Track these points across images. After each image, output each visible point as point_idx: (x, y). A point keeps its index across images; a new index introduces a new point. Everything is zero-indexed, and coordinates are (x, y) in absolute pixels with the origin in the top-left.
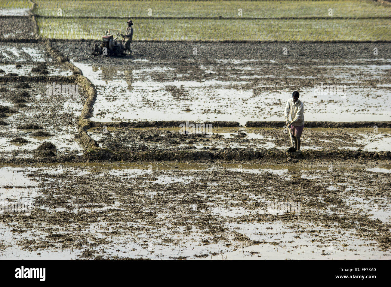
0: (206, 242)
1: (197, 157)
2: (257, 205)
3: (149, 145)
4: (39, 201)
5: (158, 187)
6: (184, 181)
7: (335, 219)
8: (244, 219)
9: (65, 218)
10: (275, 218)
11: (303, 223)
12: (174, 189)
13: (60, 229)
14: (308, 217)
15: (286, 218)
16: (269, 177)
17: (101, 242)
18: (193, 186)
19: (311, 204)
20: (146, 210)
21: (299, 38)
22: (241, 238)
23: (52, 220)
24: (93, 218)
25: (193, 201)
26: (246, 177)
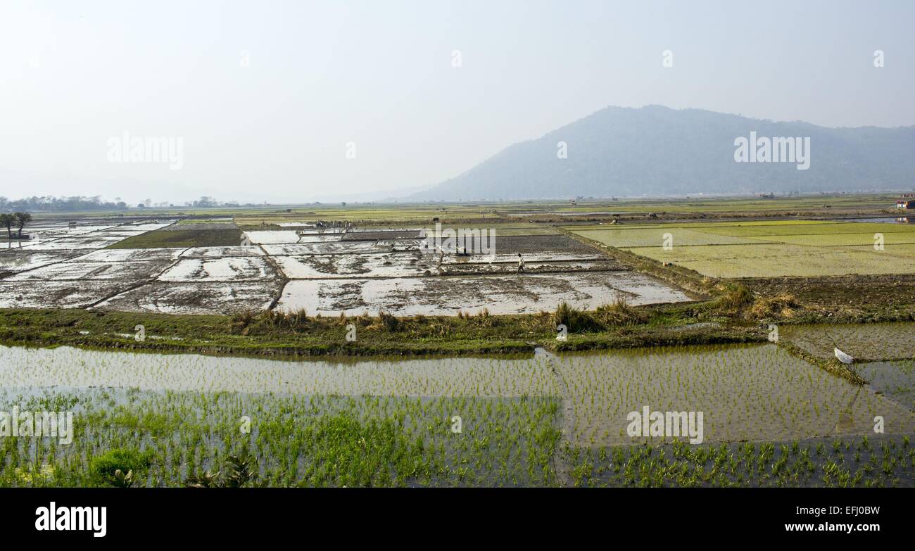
0: (479, 302)
1: (476, 274)
2: (495, 289)
3: (460, 271)
4: (425, 289)
5: (463, 284)
6: (472, 282)
7: (520, 293)
8: (491, 294)
9: (433, 295)
10: (500, 293)
11: (510, 295)
12: (469, 285)
13: (432, 298)
14: (512, 292)
15: (504, 293)
16: (499, 280)
17: (444, 302)
18: (474, 284)
19: (512, 288)
20: (460, 291)
21: (508, 235)
22: (490, 300)
23: (429, 295)
24: (442, 294)
25: (475, 288)
26: (491, 280)
